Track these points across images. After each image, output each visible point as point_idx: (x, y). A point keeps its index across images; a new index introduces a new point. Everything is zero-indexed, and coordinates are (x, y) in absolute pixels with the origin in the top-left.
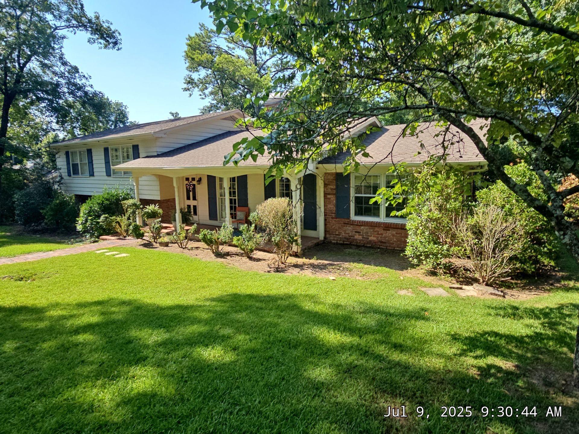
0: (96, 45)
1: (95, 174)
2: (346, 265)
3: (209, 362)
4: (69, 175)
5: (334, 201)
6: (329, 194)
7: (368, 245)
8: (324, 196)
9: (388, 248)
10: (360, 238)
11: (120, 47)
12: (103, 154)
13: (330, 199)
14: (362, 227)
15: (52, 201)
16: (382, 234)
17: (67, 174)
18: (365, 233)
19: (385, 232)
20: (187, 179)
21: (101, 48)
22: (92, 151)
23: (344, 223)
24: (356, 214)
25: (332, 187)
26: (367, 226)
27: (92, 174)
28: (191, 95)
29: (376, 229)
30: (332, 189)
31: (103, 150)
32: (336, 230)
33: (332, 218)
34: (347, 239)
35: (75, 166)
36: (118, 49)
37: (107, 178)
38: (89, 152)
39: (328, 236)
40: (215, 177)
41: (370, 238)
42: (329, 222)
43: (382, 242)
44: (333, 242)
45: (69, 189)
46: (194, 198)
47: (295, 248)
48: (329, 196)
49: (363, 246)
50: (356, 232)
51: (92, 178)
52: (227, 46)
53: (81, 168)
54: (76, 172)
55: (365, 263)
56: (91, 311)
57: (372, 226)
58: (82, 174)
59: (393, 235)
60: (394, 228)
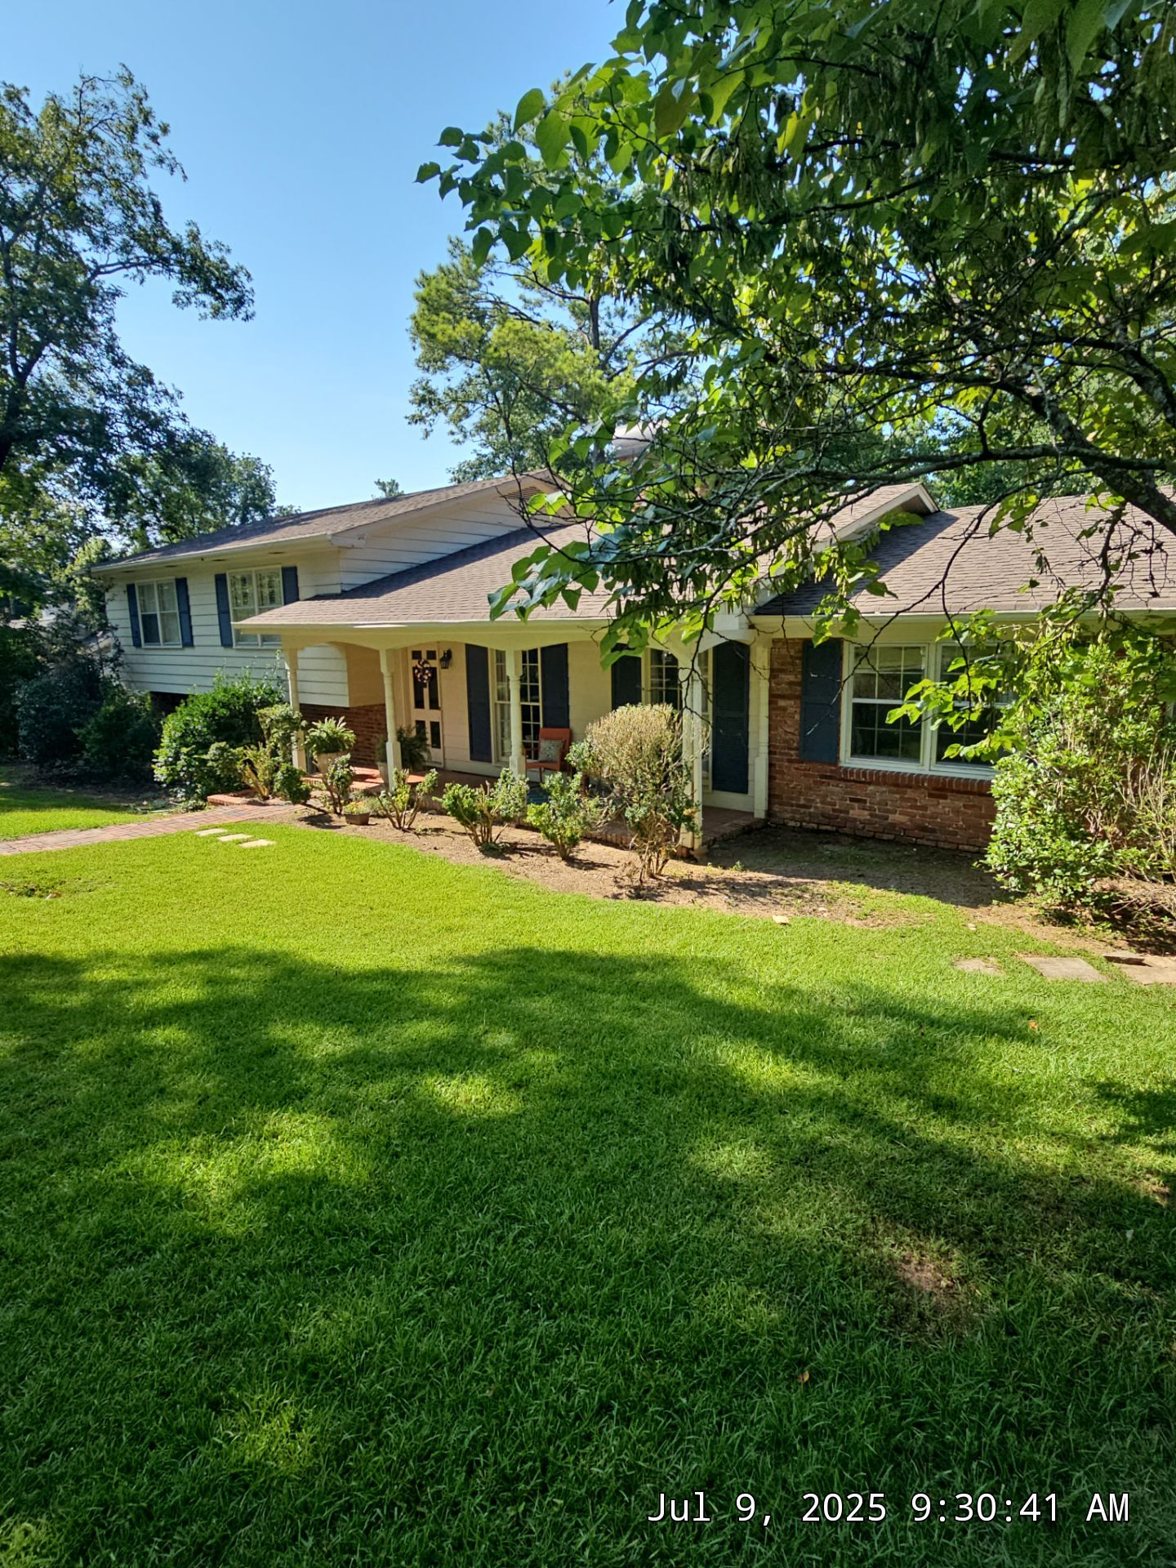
0: (193, 310)
1: (196, 642)
2: (822, 886)
3: (455, 1113)
4: (137, 644)
5: (797, 717)
6: (783, 697)
7: (885, 837)
8: (770, 703)
9: (941, 845)
10: (866, 815)
11: (251, 310)
12: (214, 590)
13: (784, 709)
14: (871, 788)
15: (98, 708)
16: (925, 808)
17: (131, 641)
18: (879, 803)
19: (935, 801)
20: (416, 655)
21: (204, 317)
22: (189, 582)
23: (822, 777)
24: (855, 752)
25: (792, 678)
26: (885, 784)
27: (188, 642)
28: (427, 434)
29: (910, 793)
30: (790, 684)
31: (213, 579)
32: (800, 793)
33: (790, 761)
34: (829, 817)
35: (150, 620)
36: (247, 318)
37: (222, 651)
38: (182, 584)
39: (776, 808)
40: (485, 650)
41: (892, 818)
42: (782, 773)
43: (924, 829)
44: (792, 824)
45: (136, 678)
46: (434, 704)
47: (686, 839)
48: (782, 703)
49: (873, 838)
50: (852, 800)
51: (188, 651)
52: (522, 297)
53: (164, 628)
54: (152, 637)
55: (873, 884)
56: (182, 974)
57: (897, 785)
58: (165, 641)
59: (957, 812)
60: (959, 792)
